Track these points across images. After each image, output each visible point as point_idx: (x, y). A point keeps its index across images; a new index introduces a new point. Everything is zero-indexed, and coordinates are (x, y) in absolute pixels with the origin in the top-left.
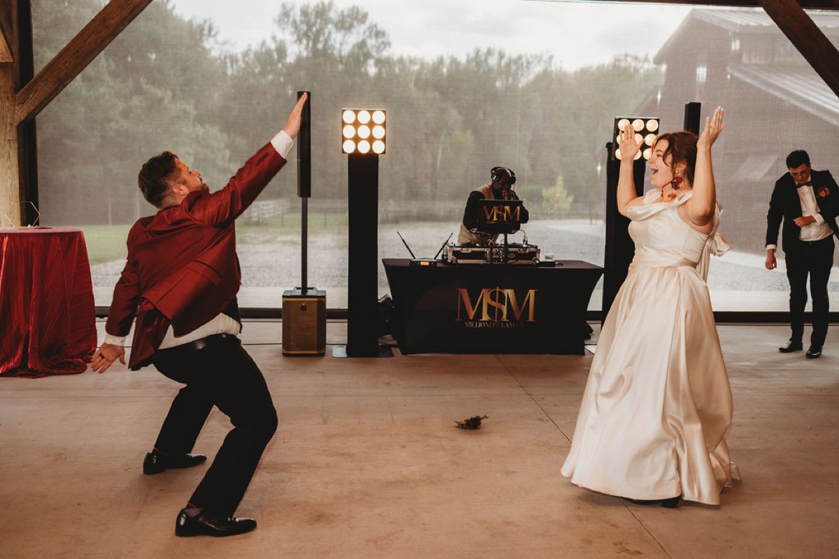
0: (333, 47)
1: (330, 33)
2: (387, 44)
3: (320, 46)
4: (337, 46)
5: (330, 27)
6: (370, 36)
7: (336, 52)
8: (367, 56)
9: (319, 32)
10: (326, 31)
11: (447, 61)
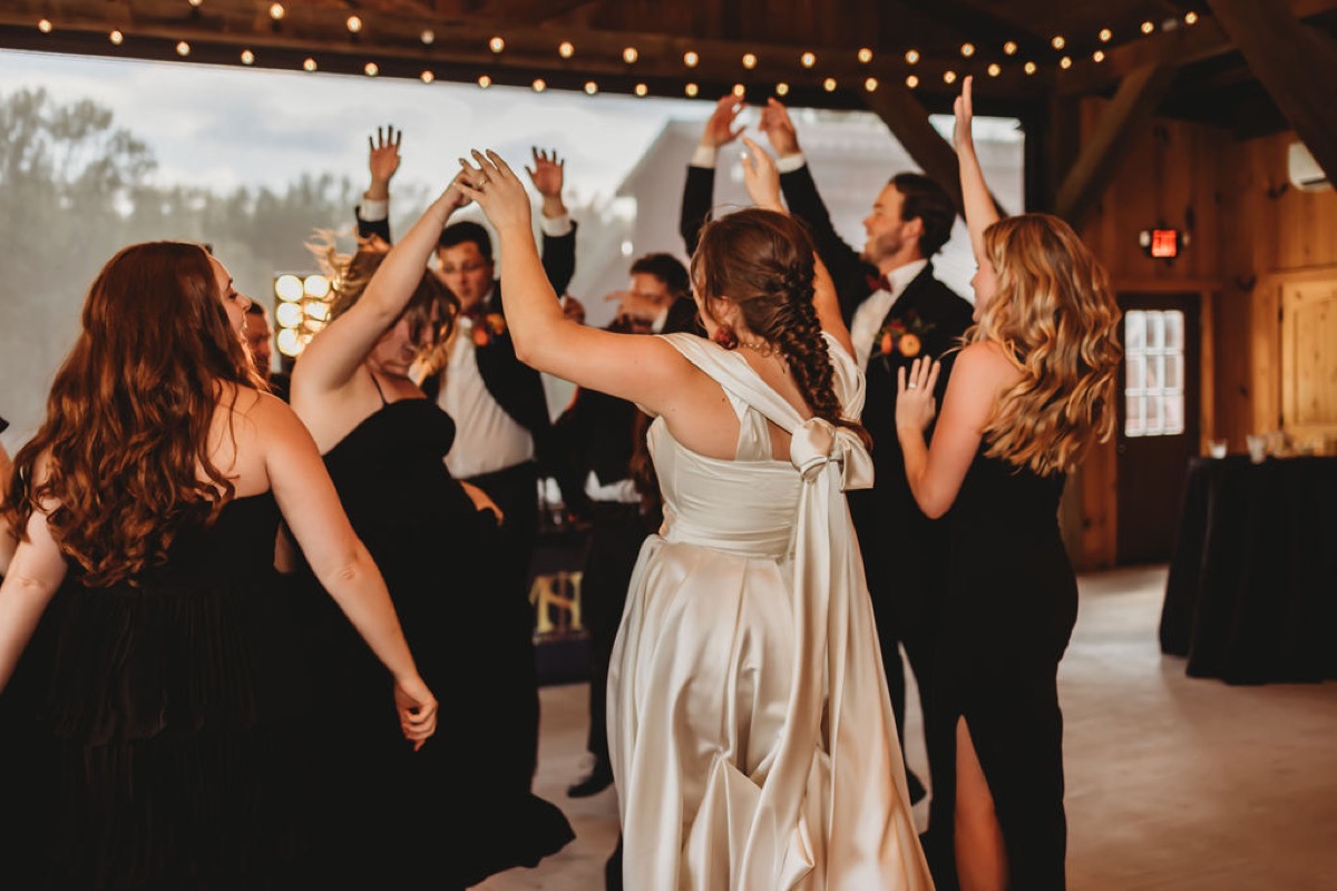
0: (49, 168)
1: (42, 145)
2: (152, 165)
3: (25, 166)
4: (57, 166)
5: (41, 134)
6: (119, 149)
7: (55, 177)
8: (115, 183)
9: (23, 142)
10: (35, 141)
11: (254, 194)
